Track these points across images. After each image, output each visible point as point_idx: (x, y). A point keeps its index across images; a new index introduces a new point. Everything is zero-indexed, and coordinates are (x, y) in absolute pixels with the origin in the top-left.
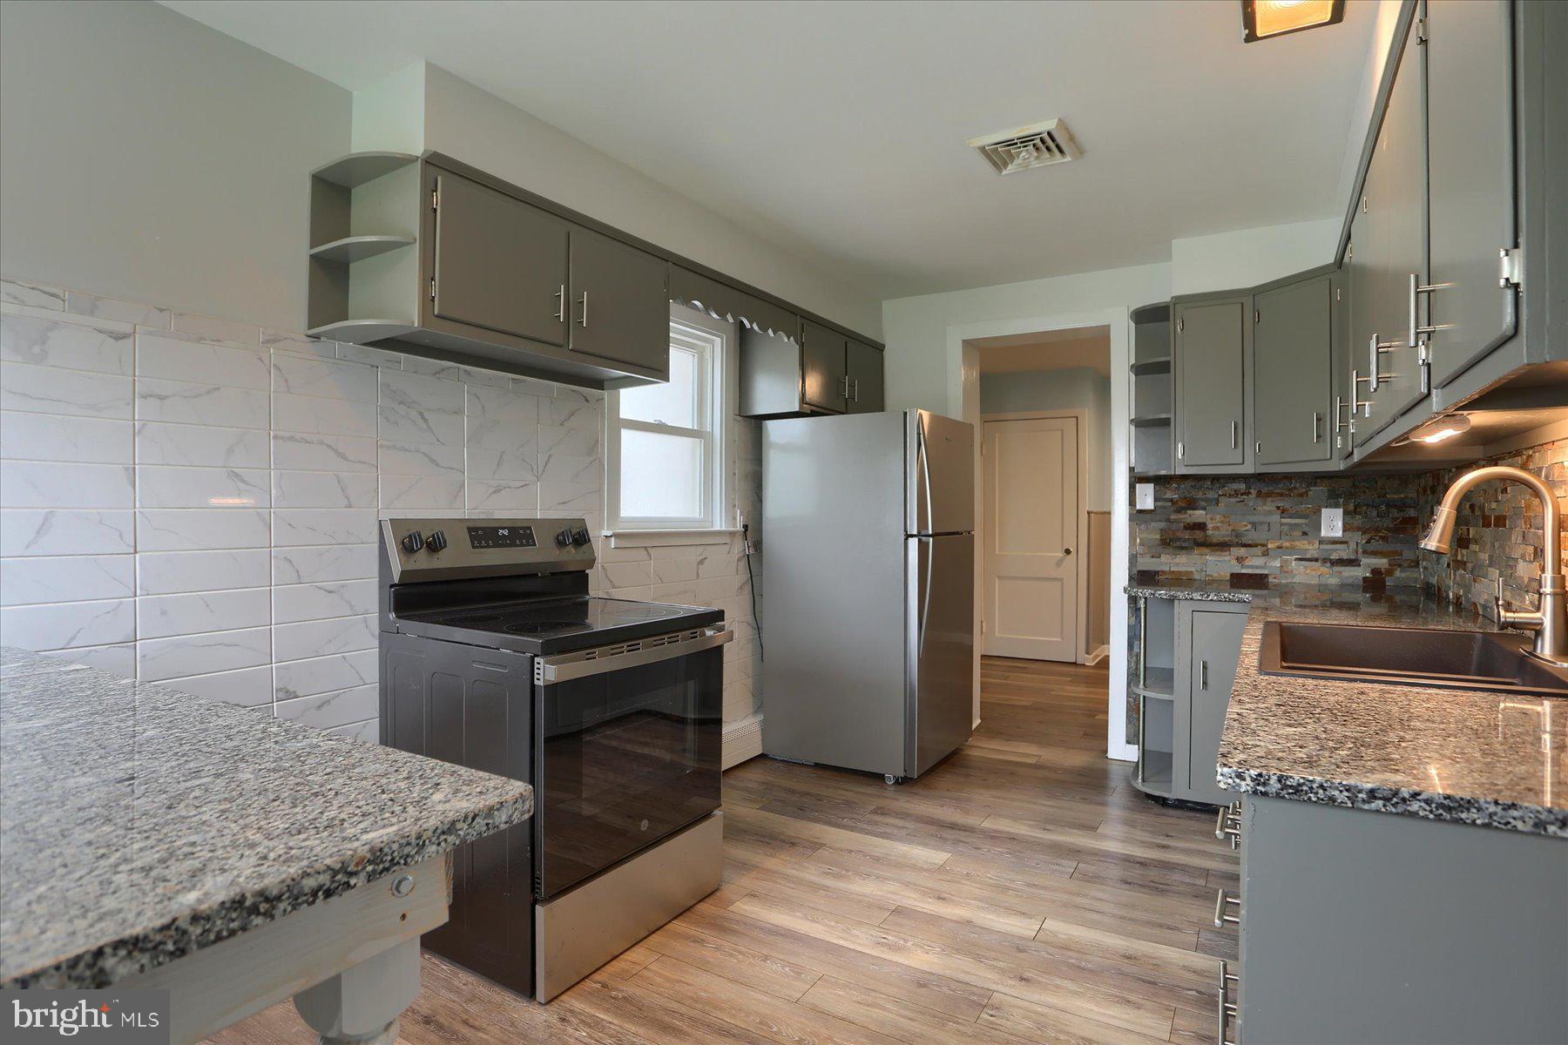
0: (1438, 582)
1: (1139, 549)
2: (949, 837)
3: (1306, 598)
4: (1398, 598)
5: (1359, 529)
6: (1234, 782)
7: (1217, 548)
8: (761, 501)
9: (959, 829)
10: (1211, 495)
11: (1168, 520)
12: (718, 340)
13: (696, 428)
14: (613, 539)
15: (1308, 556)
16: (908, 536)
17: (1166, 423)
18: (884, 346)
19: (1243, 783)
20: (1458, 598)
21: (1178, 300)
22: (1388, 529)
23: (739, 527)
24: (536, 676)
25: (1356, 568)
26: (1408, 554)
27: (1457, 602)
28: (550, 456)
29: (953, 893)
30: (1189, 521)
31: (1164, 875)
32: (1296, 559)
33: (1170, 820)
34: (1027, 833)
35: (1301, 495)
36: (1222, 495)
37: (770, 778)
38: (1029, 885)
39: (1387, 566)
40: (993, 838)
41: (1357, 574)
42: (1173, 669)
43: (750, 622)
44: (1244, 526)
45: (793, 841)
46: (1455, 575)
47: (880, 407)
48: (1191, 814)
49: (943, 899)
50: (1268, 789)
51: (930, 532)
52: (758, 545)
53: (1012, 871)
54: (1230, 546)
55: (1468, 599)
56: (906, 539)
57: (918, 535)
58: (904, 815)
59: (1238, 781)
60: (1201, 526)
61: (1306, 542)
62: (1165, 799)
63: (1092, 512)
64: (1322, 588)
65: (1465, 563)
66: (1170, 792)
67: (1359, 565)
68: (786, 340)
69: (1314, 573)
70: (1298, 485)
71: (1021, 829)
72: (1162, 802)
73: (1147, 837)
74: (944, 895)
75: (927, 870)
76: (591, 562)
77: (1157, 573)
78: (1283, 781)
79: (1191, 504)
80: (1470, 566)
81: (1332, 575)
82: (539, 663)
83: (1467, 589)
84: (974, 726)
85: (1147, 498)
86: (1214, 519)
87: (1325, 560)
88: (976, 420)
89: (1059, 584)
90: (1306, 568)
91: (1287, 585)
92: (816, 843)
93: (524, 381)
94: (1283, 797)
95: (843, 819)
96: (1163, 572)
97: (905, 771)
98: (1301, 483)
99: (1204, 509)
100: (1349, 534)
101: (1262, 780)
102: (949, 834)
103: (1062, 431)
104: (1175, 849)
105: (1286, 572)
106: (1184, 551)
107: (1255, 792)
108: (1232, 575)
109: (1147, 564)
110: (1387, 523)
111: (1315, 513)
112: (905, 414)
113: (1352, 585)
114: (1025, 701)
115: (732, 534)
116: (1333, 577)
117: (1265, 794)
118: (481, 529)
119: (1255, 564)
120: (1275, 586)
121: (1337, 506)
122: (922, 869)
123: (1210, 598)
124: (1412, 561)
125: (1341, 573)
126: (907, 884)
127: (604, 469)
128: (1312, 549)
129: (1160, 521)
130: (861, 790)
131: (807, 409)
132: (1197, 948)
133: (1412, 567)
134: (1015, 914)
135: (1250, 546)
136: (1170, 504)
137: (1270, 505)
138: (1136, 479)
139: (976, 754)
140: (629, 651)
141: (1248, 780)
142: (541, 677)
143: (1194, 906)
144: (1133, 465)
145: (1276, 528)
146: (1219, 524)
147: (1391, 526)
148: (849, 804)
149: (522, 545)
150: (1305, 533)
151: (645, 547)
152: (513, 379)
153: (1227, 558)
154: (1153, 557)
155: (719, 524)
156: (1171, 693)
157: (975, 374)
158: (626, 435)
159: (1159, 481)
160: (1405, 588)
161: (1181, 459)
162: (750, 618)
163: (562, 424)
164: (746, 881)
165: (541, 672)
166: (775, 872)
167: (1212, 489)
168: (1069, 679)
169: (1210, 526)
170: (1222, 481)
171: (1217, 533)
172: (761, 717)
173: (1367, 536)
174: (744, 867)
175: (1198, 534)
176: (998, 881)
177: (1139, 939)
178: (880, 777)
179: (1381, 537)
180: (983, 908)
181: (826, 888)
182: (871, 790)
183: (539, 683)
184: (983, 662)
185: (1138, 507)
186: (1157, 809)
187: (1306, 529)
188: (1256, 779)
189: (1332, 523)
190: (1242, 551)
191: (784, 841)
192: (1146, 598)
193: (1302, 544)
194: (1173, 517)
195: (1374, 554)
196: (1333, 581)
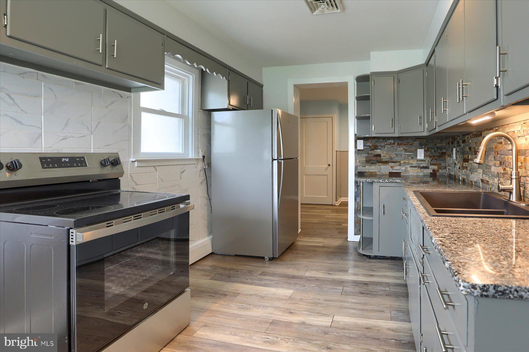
0: (454, 173)
1: (358, 164)
2: (292, 282)
3: (413, 180)
4: (440, 179)
5: (429, 156)
6: (471, 291)
7: (384, 163)
8: (211, 145)
9: (296, 278)
10: (383, 144)
11: (368, 153)
12: (191, 77)
13: (180, 114)
14: (136, 162)
15: (413, 166)
16: (273, 160)
17: (368, 118)
18: (263, 85)
19: (475, 291)
20: (464, 179)
21: (373, 74)
22: (437, 156)
23: (201, 157)
24: (71, 240)
25: (428, 169)
26: (443, 165)
27: (463, 180)
28: (99, 122)
29: (296, 309)
30: (375, 154)
31: (374, 288)
32: (410, 167)
33: (373, 264)
34: (322, 276)
35: (411, 145)
36: (386, 144)
37: (215, 264)
38: (326, 300)
39: (437, 169)
40: (310, 280)
41: (428, 171)
42: (373, 207)
43: (206, 197)
44: (393, 155)
45: (226, 293)
46: (462, 171)
47: (262, 108)
48: (380, 260)
49: (292, 313)
50: (488, 293)
51: (282, 158)
52: (209, 164)
53: (319, 295)
54: (389, 162)
55: (468, 180)
56: (272, 161)
57: (278, 159)
58: (273, 275)
59: (473, 290)
60: (379, 156)
61: (413, 161)
62: (370, 256)
63: (337, 151)
64: (418, 177)
65: (467, 167)
66: (372, 253)
67: (429, 168)
68: (222, 77)
69: (415, 171)
70: (410, 141)
71: (320, 275)
72: (369, 257)
73: (366, 272)
74: (292, 311)
75: (284, 300)
76: (122, 174)
77: (364, 172)
78: (496, 289)
79: (376, 148)
80: (469, 168)
81: (421, 172)
82: (72, 233)
83: (468, 176)
84: (299, 232)
85: (361, 145)
86: (383, 153)
87: (419, 167)
88: (299, 116)
89: (326, 176)
90: (413, 170)
91: (406, 176)
92: (235, 293)
93: (83, 84)
94: (496, 297)
95: (247, 279)
96: (367, 172)
97: (273, 255)
98: (411, 141)
99: (380, 149)
100: (426, 158)
101: (485, 289)
102: (292, 281)
103: (327, 122)
104: (376, 276)
105: (407, 171)
106: (374, 165)
107: (482, 296)
108: (390, 173)
109: (361, 169)
110: (437, 154)
111: (415, 151)
112: (272, 110)
113: (427, 175)
114: (316, 220)
115: (197, 160)
116: (421, 173)
117: (487, 296)
118: (49, 158)
119: (397, 169)
120: (403, 176)
121: (422, 148)
122: (282, 299)
123: (386, 181)
124: (444, 167)
125: (423, 171)
126: (276, 308)
127: (131, 130)
128: (414, 163)
129: (366, 154)
130: (254, 265)
131: (231, 107)
132: (392, 319)
133: (444, 169)
134: (322, 316)
135: (395, 162)
136: (369, 147)
137: (401, 148)
138: (357, 138)
139: (300, 244)
140: (134, 220)
141: (478, 289)
142: (74, 240)
143: (387, 300)
144: (356, 133)
145: (403, 156)
146: (385, 155)
147: (438, 155)
148: (250, 272)
149: (78, 166)
150: (412, 158)
151: (154, 166)
152: (75, 82)
153: (387, 167)
154: (363, 167)
155: (191, 155)
156: (373, 217)
157: (298, 99)
158: (144, 115)
159: (365, 139)
160: (442, 176)
161: (374, 131)
162: (206, 195)
163: (106, 107)
164: (203, 318)
165: (74, 237)
166: (217, 311)
167: (383, 142)
168: (331, 211)
169: (382, 155)
170: (386, 139)
171: (384, 158)
172: (211, 237)
173: (431, 159)
174: (202, 310)
175: (378, 158)
176: (314, 300)
177: (370, 319)
178: (263, 258)
179: (435, 159)
180: (308, 315)
181: (240, 316)
182: (259, 264)
183: (73, 243)
184: (302, 206)
185: (358, 149)
186: (368, 260)
187: (413, 156)
188: (482, 289)
189: (421, 154)
190: (393, 164)
191: (221, 294)
192: (363, 182)
193: (411, 161)
194: (370, 152)
195: (433, 164)
196: (421, 174)
